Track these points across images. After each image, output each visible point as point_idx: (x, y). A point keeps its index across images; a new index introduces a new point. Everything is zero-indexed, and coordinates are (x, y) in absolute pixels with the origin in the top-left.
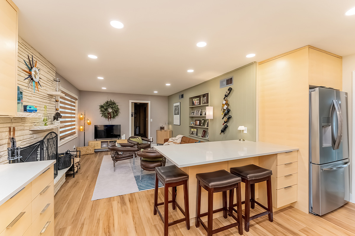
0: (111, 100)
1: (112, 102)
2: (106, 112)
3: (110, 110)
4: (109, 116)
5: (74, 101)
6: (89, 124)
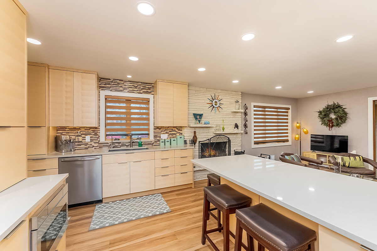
0: (334, 103)
1: (337, 104)
2: (326, 119)
3: (333, 116)
4: (330, 124)
5: (286, 111)
6: (306, 133)
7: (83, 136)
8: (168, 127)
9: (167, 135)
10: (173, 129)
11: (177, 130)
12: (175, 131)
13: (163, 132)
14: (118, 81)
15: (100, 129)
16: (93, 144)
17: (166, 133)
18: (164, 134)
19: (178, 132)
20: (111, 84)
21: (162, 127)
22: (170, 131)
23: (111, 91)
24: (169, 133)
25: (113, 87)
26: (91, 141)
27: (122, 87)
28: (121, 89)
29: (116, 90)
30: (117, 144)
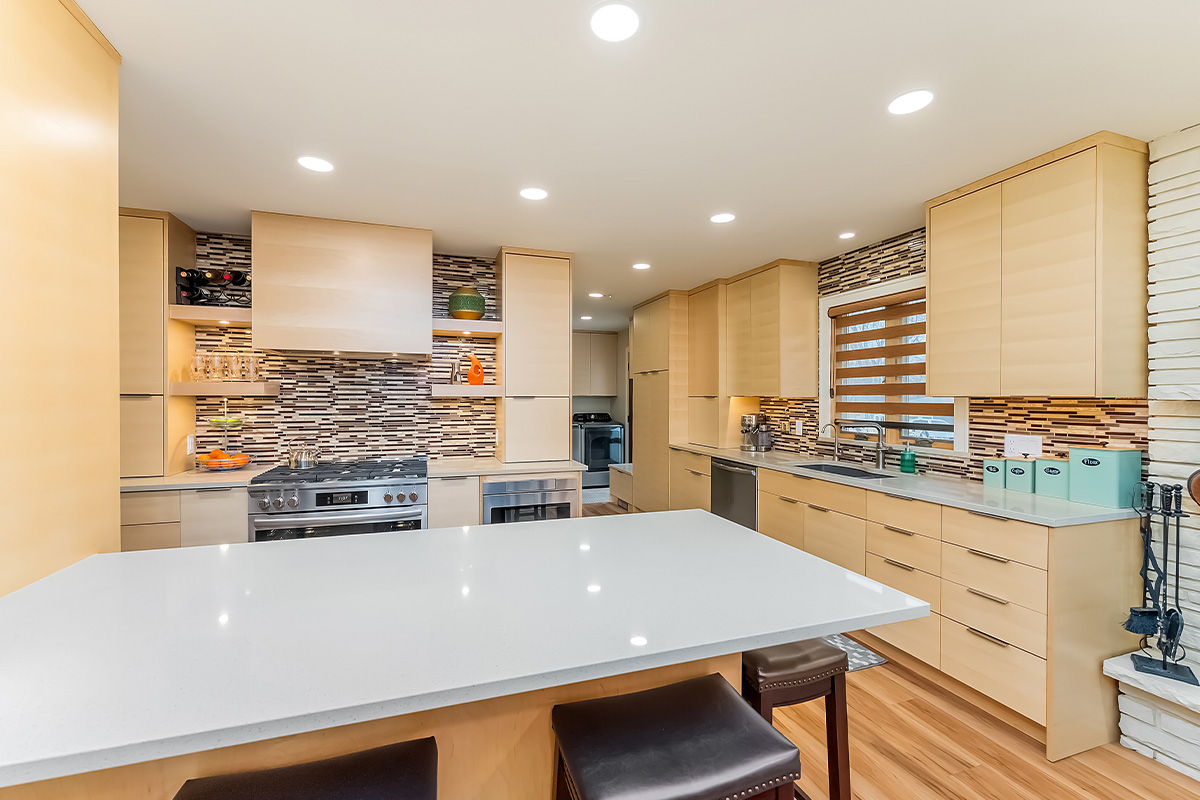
7: (792, 419)
8: (1048, 401)
9: (1039, 439)
10: (1081, 411)
11: (1106, 420)
12: (1090, 421)
13: (1018, 425)
14: (858, 256)
15: (820, 405)
16: (808, 444)
17: (1035, 430)
18: (1018, 431)
19: (1113, 429)
20: (840, 271)
21: (1009, 399)
22: (1056, 423)
23: (841, 291)
24: (1054, 431)
25: (846, 278)
26: (804, 435)
27: (864, 270)
28: (864, 276)
29: (854, 286)
30: (852, 452)
